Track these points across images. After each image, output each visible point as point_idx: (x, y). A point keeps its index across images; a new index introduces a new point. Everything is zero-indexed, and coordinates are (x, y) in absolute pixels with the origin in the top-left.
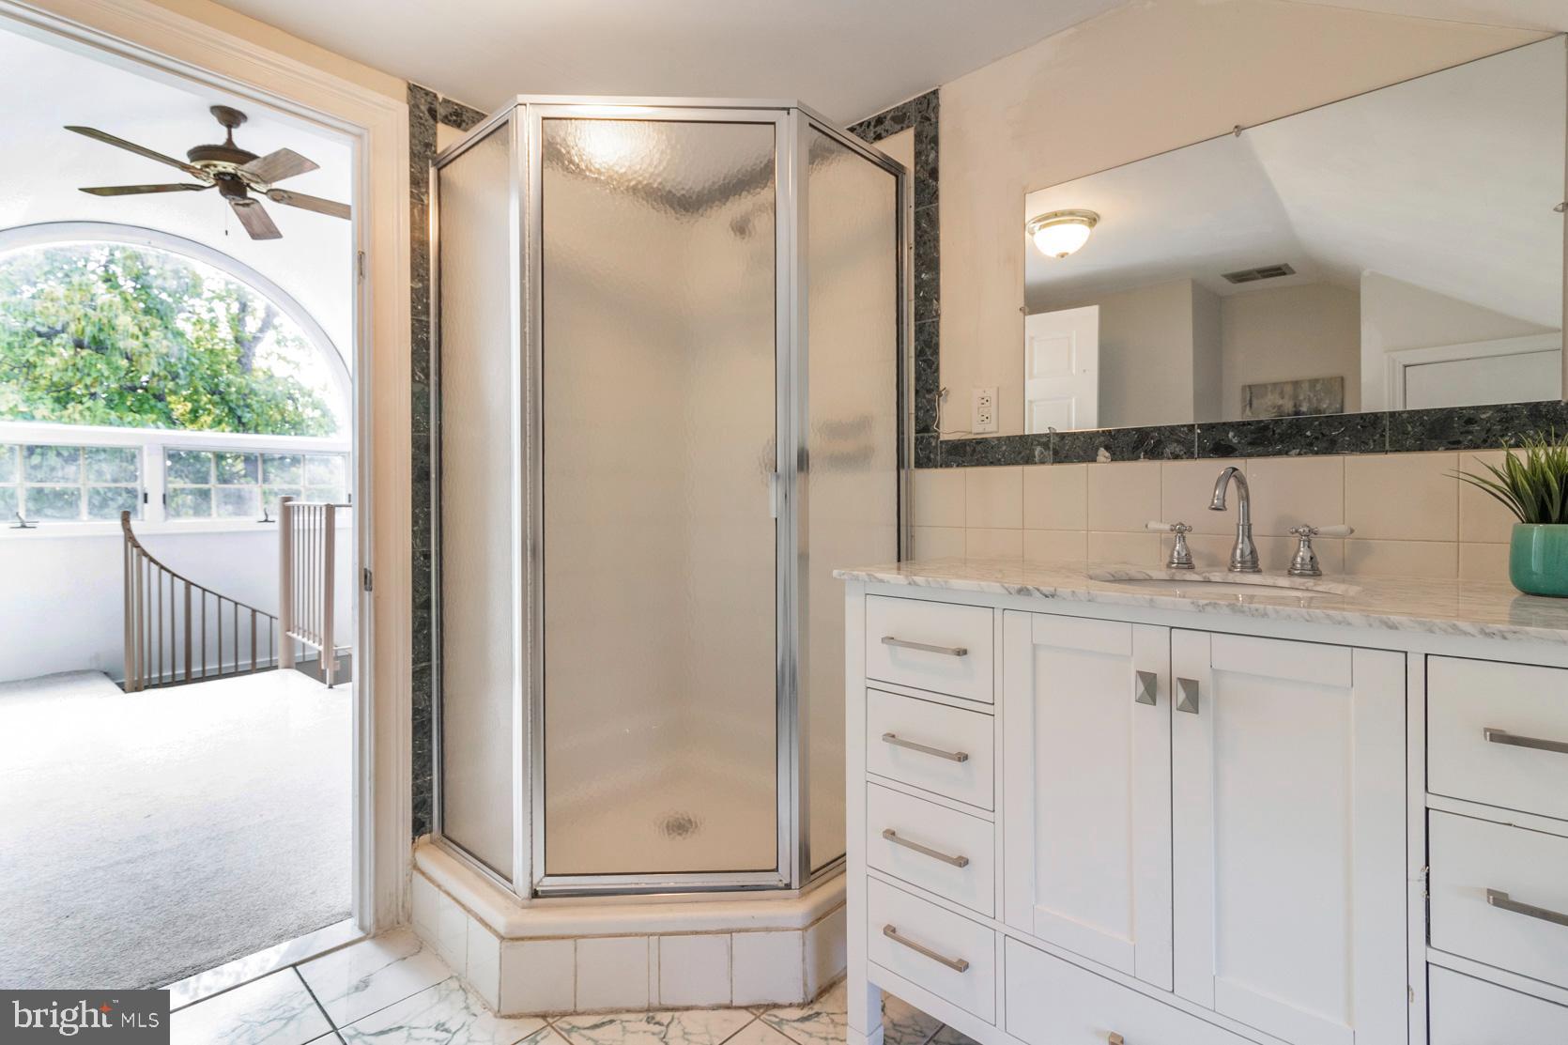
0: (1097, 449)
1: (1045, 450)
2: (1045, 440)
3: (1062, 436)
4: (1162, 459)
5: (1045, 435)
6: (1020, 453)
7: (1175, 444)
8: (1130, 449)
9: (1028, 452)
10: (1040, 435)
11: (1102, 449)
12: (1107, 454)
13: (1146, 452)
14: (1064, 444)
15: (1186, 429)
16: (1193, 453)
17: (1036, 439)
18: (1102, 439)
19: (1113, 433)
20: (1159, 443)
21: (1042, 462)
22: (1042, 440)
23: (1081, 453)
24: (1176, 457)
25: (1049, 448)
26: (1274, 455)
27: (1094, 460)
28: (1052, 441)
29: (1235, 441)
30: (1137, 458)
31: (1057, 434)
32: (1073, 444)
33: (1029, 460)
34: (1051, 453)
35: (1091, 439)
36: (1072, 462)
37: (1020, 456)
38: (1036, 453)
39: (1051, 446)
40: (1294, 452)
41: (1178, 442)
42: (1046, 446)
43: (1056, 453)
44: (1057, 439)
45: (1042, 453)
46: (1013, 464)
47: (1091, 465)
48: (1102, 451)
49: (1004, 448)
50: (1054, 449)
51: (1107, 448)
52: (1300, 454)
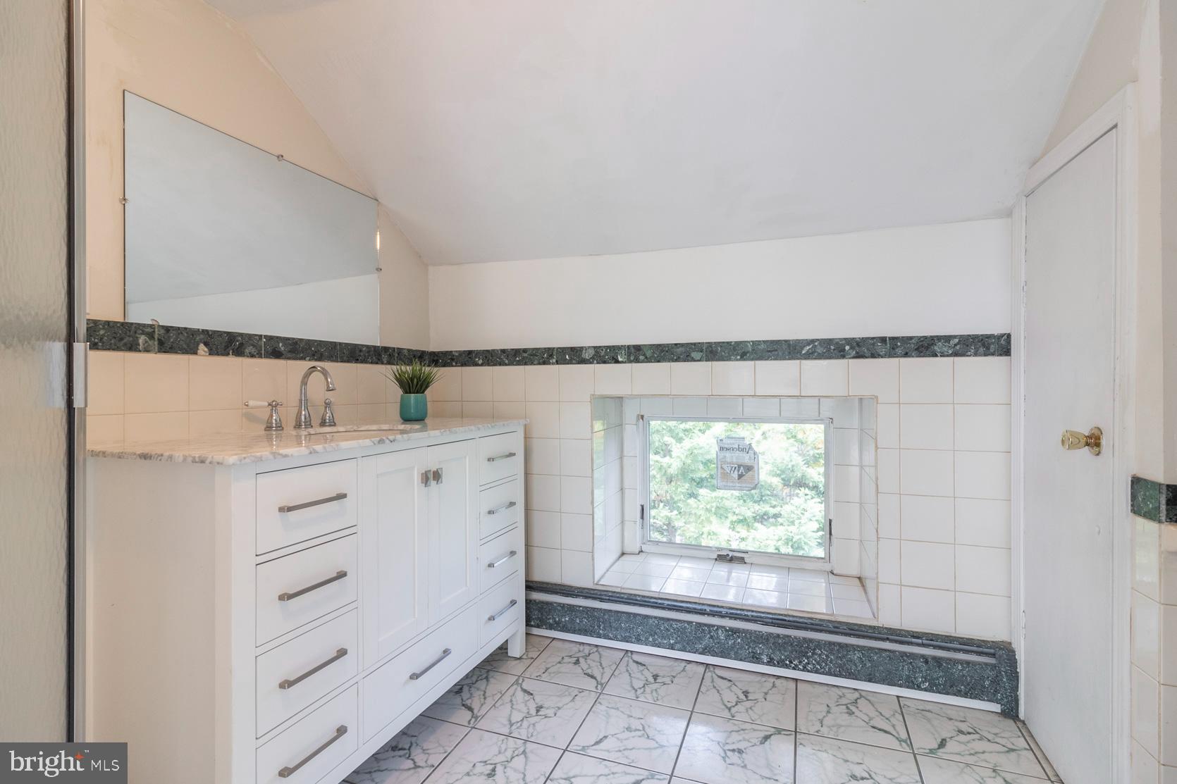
0: (198, 345)
1: (150, 339)
2: (149, 330)
3: (167, 329)
4: (244, 356)
5: (151, 326)
6: (121, 339)
7: (251, 347)
8: (223, 347)
9: (131, 339)
10: (144, 325)
11: (202, 345)
12: (206, 349)
13: (233, 352)
14: (169, 337)
15: (257, 337)
16: (261, 354)
17: (140, 328)
18: (202, 336)
19: (210, 333)
20: (241, 344)
21: (147, 350)
22: (147, 330)
23: (185, 346)
24: (252, 356)
25: (154, 338)
26: (300, 359)
27: (195, 353)
28: (157, 333)
29: (282, 349)
30: (228, 354)
31: (163, 327)
32: (177, 337)
33: (132, 347)
34: (156, 343)
35: (193, 335)
36: (176, 353)
37: (123, 342)
38: (141, 341)
39: (156, 336)
40: (308, 358)
41: (254, 346)
42: (151, 336)
43: (161, 343)
44: (162, 331)
45: (146, 342)
46: (114, 350)
47: (192, 357)
48: (202, 347)
49: (102, 332)
50: (158, 339)
51: (206, 344)
52: (309, 360)
